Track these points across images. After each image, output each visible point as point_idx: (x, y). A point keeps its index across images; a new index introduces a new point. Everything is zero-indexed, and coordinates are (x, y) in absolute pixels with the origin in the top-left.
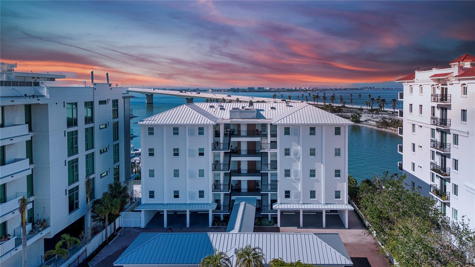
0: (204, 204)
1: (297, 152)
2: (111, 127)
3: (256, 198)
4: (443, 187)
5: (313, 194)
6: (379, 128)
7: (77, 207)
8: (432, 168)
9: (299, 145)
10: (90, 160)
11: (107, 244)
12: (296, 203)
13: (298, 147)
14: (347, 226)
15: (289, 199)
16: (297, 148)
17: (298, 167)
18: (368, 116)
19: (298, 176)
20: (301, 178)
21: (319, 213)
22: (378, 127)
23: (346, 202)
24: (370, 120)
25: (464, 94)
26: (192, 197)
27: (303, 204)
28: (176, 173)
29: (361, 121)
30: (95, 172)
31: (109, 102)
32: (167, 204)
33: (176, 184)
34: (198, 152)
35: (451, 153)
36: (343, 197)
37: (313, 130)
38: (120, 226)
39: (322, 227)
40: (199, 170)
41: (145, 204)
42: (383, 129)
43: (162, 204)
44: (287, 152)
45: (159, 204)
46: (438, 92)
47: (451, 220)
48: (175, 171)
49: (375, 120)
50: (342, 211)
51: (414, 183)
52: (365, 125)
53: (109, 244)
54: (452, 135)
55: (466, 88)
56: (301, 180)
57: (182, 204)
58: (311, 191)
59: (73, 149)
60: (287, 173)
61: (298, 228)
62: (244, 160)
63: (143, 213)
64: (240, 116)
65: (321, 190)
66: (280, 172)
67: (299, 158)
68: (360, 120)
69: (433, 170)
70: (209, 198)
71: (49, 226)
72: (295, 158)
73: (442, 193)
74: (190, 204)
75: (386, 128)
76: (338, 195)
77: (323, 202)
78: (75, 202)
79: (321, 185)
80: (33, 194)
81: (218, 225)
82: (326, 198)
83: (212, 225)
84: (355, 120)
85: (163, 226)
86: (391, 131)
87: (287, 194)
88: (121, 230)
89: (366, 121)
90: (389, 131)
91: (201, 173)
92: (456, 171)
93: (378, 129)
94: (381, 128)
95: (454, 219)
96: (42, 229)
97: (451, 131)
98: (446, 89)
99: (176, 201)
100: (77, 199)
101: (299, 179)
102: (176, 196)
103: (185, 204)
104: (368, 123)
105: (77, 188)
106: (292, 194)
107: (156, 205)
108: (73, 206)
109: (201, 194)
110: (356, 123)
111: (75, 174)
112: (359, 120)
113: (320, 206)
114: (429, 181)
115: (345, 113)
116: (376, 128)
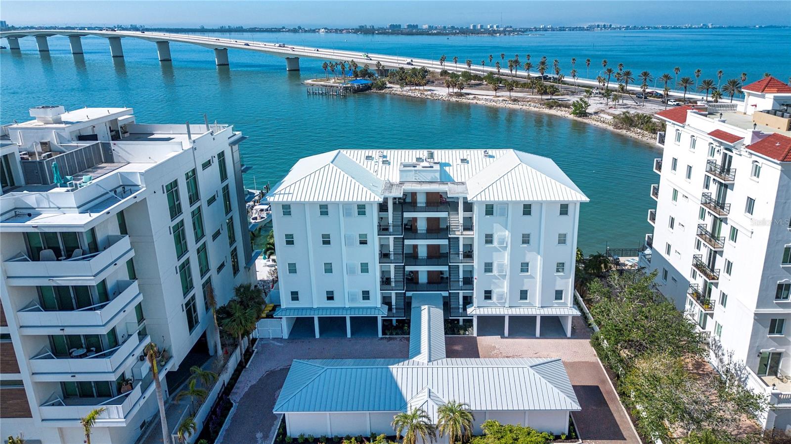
0: (371, 308)
1: (504, 239)
2: (220, 199)
3: (441, 294)
4: (708, 290)
5: (524, 295)
6: (617, 128)
7: (197, 322)
8: (695, 263)
9: (507, 229)
10: (202, 253)
11: (245, 367)
12: (500, 305)
13: (505, 231)
14: (569, 334)
15: (489, 301)
16: (503, 233)
17: (505, 260)
18: (600, 102)
19: (504, 272)
20: (508, 273)
21: (531, 319)
22: (616, 126)
23: (570, 304)
24: (603, 111)
25: (755, 175)
26: (352, 298)
27: (509, 307)
28: (328, 269)
29: (589, 113)
30: (210, 268)
31: (214, 161)
32: (319, 309)
33: (330, 282)
34: (358, 240)
35: (725, 250)
36: (566, 299)
37: (527, 209)
38: (254, 337)
39: (535, 335)
40: (361, 263)
41: (286, 309)
42: (624, 132)
43: (311, 309)
44: (489, 239)
45: (307, 309)
46: (718, 159)
47: (712, 335)
48: (327, 265)
49: (612, 111)
50: (565, 317)
51: (666, 272)
52: (594, 122)
53: (247, 366)
54: (729, 227)
55: (760, 167)
56: (508, 277)
57: (339, 308)
58: (521, 291)
59: (181, 249)
60: (488, 268)
61: (501, 338)
62: (423, 245)
63: (284, 322)
64: (415, 179)
65: (535, 290)
66: (477, 264)
67: (506, 247)
68: (587, 111)
69: (696, 266)
70: (376, 300)
71: (171, 357)
72: (500, 247)
73: (703, 299)
74: (351, 308)
75: (629, 130)
76: (559, 295)
77: (538, 304)
78: (194, 316)
79: (536, 282)
80: (143, 318)
81: (390, 335)
82: (542, 301)
83: (383, 335)
84: (578, 111)
85: (315, 336)
86: (636, 136)
87: (488, 295)
88: (256, 343)
89: (596, 113)
90: (633, 135)
91: (365, 268)
92: (728, 275)
93: (615, 130)
94: (621, 129)
95: (716, 334)
96: (166, 363)
97: (728, 221)
98: (731, 157)
99: (330, 304)
100: (195, 311)
101: (506, 275)
102: (330, 297)
103: (344, 308)
104: (600, 118)
105: (193, 298)
106: (494, 297)
107: (303, 309)
108: (192, 322)
109: (366, 295)
110: (580, 117)
111: (188, 280)
112: (585, 111)
113: (534, 310)
114: (687, 275)
115: (562, 95)
116: (611, 128)
